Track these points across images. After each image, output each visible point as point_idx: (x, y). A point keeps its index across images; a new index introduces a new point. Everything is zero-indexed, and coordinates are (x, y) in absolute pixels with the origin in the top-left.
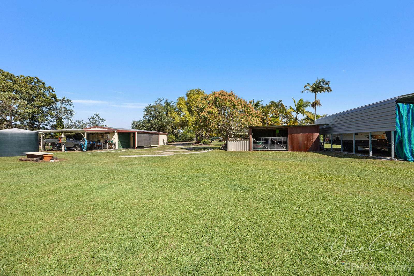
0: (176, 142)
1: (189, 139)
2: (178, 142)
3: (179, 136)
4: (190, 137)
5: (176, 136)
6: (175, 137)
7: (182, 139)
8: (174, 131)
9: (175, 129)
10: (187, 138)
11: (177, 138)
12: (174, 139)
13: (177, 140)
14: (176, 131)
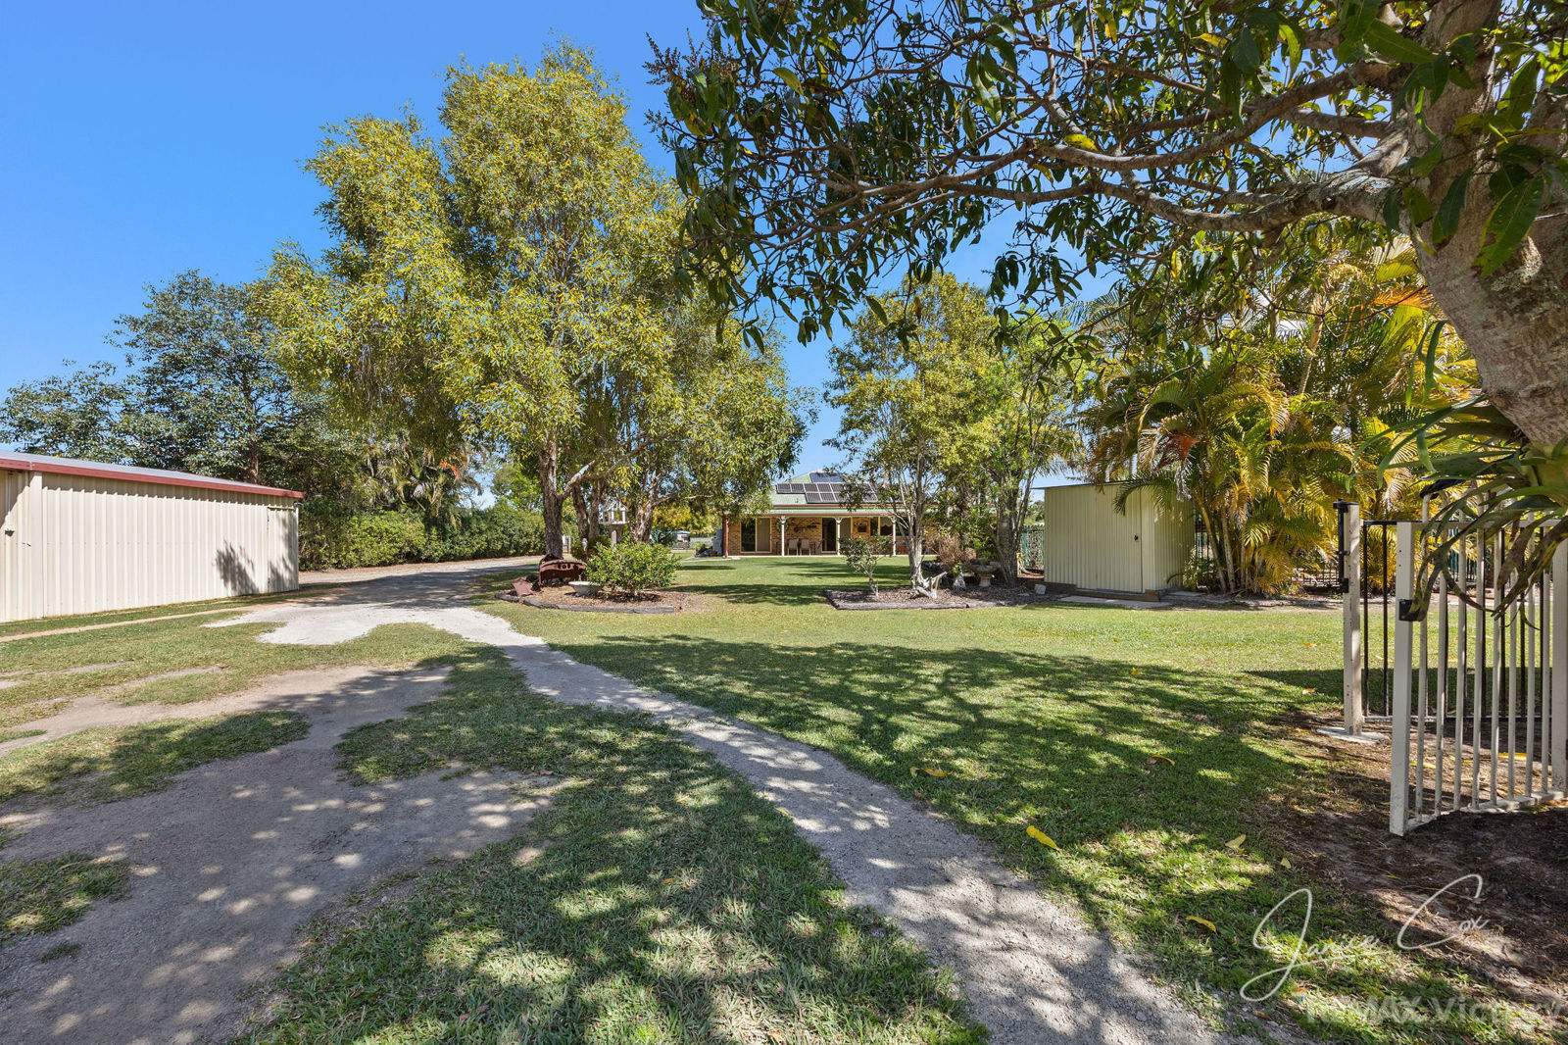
0: (429, 560)
1: (525, 540)
2: (445, 558)
3: (454, 522)
4: (531, 531)
5: (435, 522)
6: (428, 529)
7: (480, 542)
8: (419, 490)
9: (422, 479)
10: (511, 536)
11: (443, 536)
12: (419, 540)
13: (439, 547)
14: (432, 493)
